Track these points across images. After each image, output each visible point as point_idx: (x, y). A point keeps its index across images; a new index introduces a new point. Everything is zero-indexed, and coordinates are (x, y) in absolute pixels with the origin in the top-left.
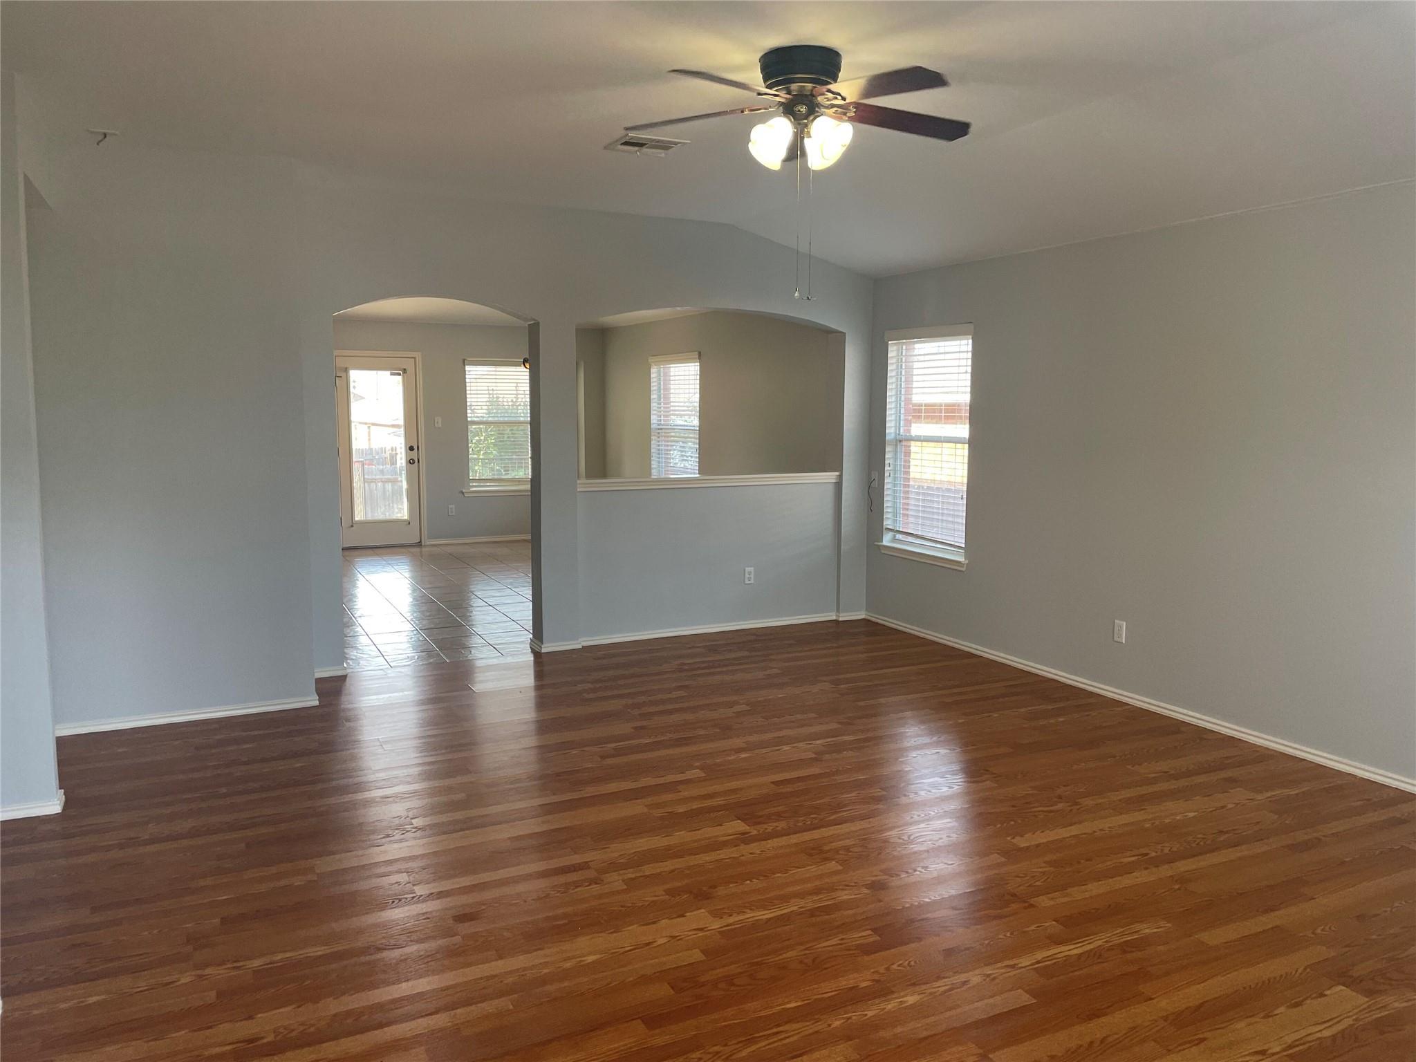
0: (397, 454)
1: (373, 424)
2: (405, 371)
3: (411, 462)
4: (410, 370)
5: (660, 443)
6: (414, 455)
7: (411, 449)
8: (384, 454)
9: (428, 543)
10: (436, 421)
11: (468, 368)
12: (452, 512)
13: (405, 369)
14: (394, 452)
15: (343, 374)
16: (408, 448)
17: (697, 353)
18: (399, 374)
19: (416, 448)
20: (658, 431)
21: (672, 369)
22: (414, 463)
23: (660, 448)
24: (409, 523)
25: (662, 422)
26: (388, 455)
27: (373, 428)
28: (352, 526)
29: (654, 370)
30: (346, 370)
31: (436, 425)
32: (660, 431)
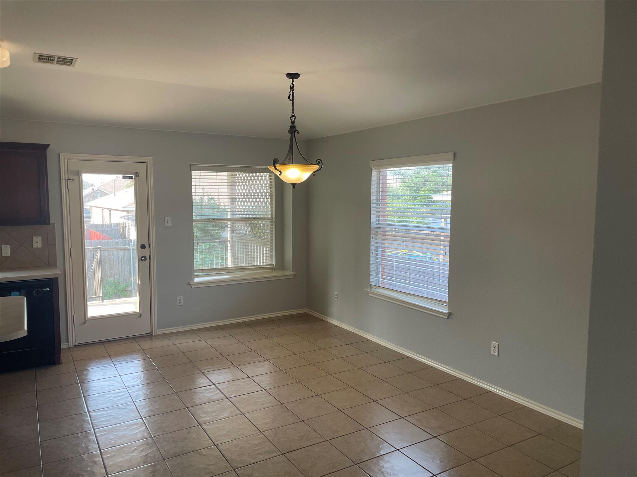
0: (126, 227)
1: (113, 209)
2: (137, 174)
3: (142, 259)
4: (142, 174)
5: (378, 241)
6: (145, 252)
7: (143, 247)
8: (118, 227)
9: (158, 333)
10: (166, 221)
11: (193, 173)
12: (180, 303)
13: (137, 173)
14: (124, 226)
15: (76, 178)
16: (140, 246)
17: (452, 153)
18: (131, 178)
19: (147, 246)
20: (377, 230)
21: (388, 173)
22: (145, 260)
23: (378, 245)
24: (141, 316)
25: (380, 222)
26: (121, 227)
27: (112, 211)
28: (85, 323)
29: (374, 174)
30: (78, 174)
31: (166, 225)
32: (379, 230)
